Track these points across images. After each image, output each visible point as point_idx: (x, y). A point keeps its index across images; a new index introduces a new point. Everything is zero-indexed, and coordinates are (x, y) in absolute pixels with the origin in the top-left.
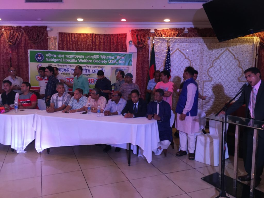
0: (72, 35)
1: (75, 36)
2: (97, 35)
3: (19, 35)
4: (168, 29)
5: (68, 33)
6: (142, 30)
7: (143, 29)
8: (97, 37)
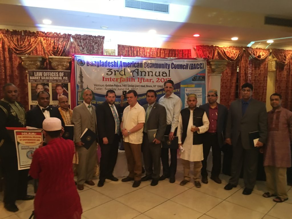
0: (135, 48)
1: (137, 50)
2: (162, 50)
3: (67, 45)
4: (228, 47)
5: (130, 46)
6: (205, 46)
7: (207, 45)
8: (162, 51)
